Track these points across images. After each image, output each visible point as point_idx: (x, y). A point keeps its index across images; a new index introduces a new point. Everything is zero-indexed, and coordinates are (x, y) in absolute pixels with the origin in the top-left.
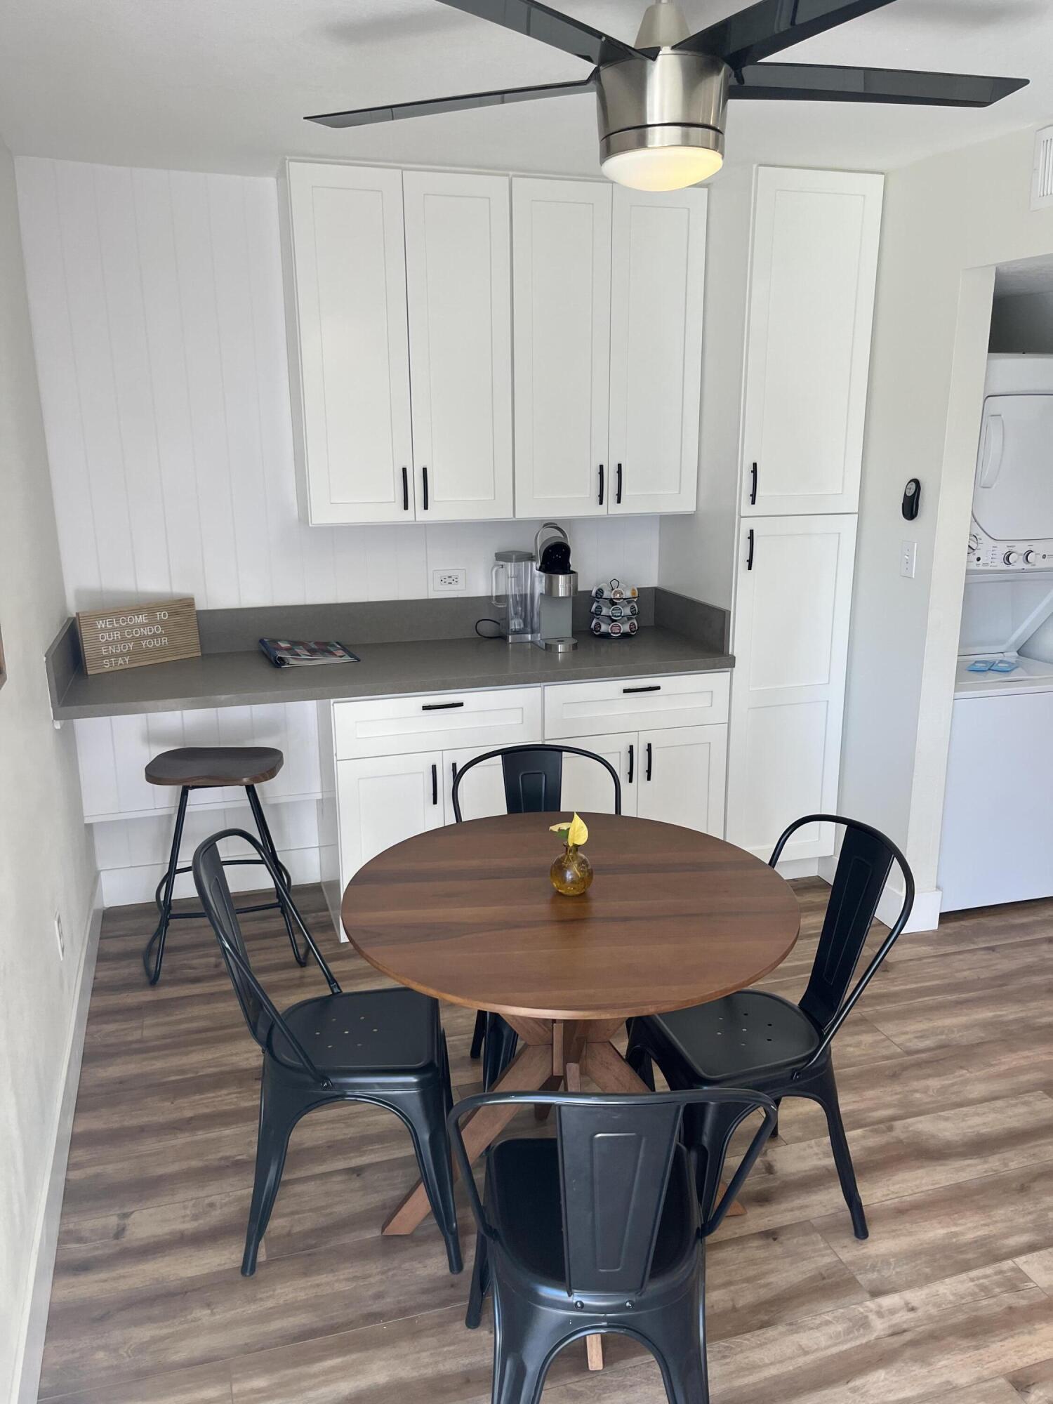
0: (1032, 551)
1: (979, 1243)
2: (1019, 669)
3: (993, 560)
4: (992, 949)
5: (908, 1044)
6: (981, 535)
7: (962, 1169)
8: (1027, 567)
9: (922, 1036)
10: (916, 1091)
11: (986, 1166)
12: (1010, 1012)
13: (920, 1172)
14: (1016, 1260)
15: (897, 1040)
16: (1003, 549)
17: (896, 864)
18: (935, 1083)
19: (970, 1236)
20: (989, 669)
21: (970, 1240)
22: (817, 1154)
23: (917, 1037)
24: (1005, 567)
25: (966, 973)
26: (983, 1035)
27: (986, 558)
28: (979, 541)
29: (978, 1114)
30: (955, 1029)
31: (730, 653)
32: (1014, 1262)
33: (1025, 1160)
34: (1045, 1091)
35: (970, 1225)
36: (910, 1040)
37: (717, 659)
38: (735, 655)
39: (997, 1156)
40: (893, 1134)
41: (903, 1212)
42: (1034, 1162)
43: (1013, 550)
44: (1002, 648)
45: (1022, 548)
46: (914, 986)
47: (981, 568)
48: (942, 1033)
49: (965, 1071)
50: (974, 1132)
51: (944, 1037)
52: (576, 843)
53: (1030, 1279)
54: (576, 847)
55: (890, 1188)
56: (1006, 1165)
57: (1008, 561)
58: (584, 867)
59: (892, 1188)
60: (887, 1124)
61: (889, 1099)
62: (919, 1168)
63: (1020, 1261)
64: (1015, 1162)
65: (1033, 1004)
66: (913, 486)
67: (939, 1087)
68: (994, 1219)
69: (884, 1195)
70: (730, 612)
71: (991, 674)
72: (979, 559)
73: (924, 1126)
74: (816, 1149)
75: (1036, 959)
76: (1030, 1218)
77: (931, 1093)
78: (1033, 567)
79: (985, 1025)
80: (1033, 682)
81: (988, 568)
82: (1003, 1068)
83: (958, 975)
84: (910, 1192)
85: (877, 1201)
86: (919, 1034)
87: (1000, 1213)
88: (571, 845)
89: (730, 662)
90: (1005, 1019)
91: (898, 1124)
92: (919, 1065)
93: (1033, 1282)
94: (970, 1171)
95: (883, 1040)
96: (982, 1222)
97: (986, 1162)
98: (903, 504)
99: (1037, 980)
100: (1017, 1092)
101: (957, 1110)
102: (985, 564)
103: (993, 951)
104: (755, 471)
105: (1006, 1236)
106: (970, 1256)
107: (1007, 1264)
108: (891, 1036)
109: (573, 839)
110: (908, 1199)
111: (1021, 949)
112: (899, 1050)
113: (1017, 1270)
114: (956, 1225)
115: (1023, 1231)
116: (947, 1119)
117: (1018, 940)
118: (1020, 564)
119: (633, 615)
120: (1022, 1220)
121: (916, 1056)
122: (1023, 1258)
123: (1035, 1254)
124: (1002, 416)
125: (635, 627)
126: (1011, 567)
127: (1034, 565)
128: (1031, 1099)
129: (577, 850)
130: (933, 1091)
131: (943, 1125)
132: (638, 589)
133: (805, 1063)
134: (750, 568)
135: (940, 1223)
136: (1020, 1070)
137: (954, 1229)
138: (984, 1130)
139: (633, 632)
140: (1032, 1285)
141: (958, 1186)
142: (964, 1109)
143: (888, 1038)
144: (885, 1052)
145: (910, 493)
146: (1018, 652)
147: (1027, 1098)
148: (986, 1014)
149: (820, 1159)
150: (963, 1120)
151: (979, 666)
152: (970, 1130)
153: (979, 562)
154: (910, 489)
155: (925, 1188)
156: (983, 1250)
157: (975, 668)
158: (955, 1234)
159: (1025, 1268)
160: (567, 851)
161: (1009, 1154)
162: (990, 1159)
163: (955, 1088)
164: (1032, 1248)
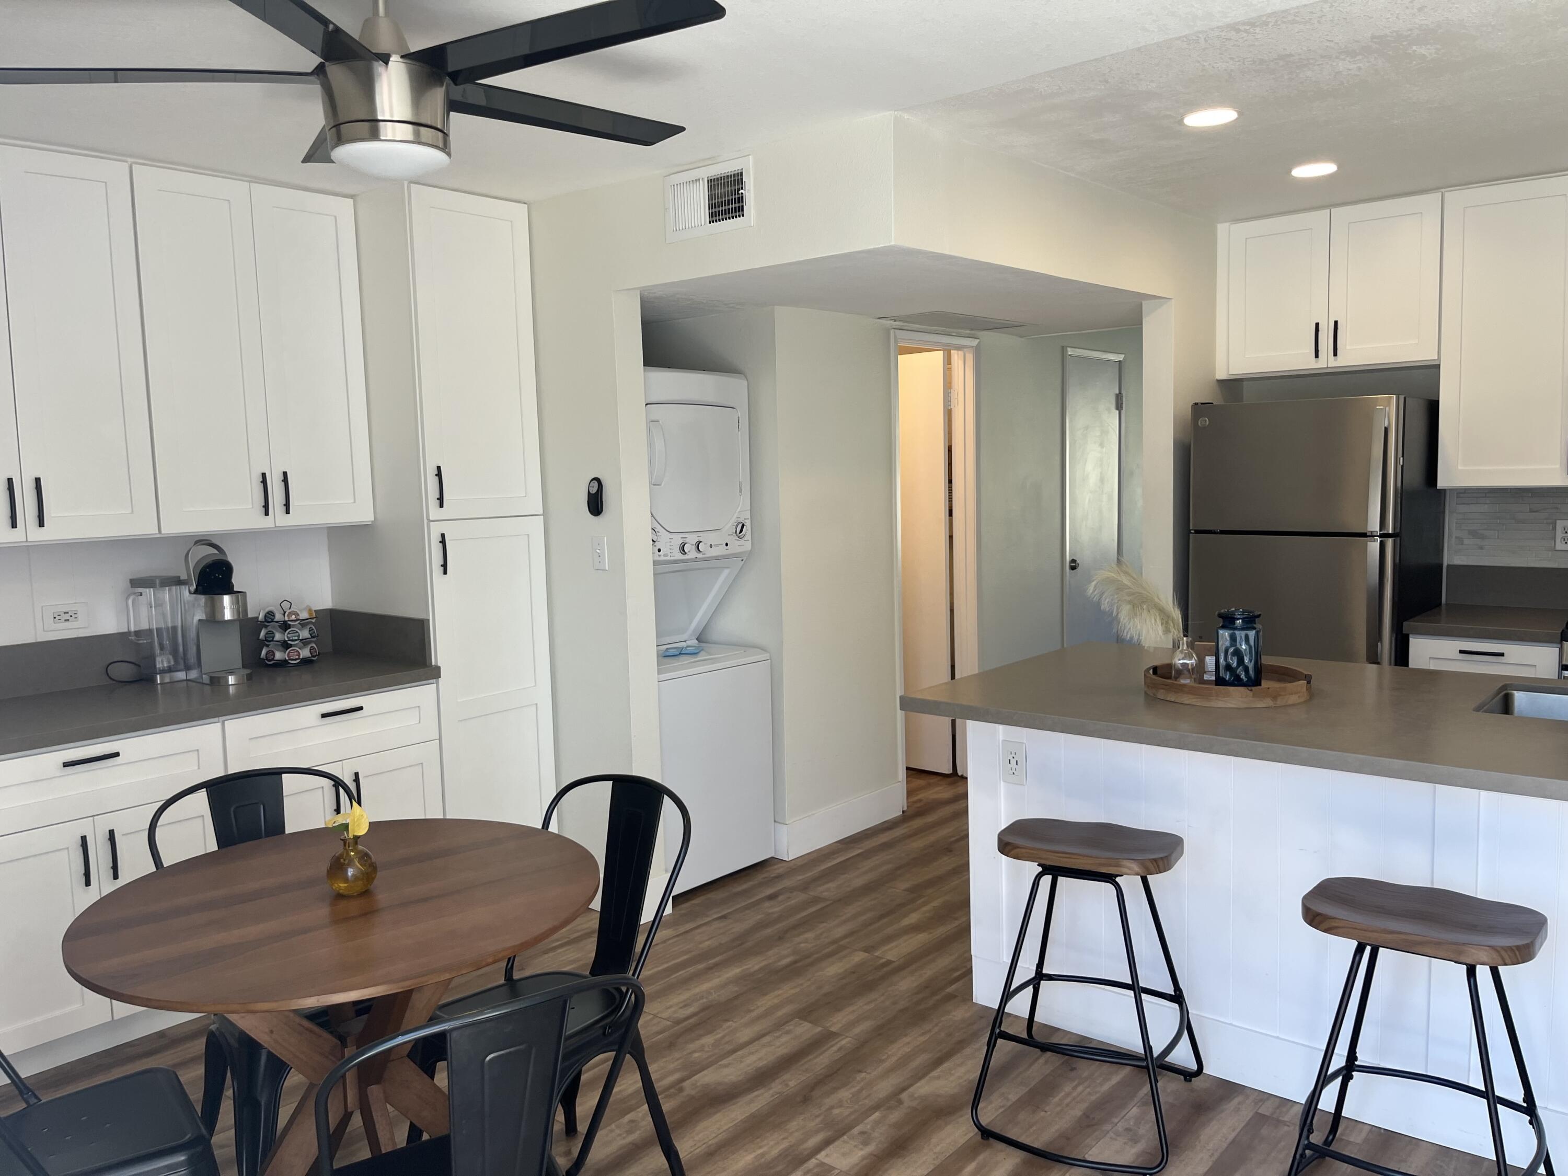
0: (701, 542)
1: (783, 1155)
2: (702, 653)
3: (671, 551)
4: (724, 917)
5: (675, 1015)
6: (659, 528)
7: (752, 1101)
8: (700, 556)
9: (686, 1005)
10: (695, 1052)
11: (771, 1092)
12: (754, 964)
13: (718, 1116)
14: (818, 1156)
15: (665, 1015)
16: (678, 540)
17: (667, 801)
18: (708, 1040)
19: (775, 1152)
20: (680, 654)
21: (776, 1155)
22: (620, 1135)
23: (681, 1008)
24: (680, 557)
25: (707, 943)
26: (736, 989)
27: (665, 550)
28: (658, 534)
29: (753, 1053)
30: (712, 991)
31: (433, 663)
32: (816, 1159)
33: (801, 1076)
34: (800, 1018)
35: (772, 1143)
36: (675, 1012)
37: (421, 671)
38: (439, 665)
39: (777, 1081)
40: (685, 1093)
41: (712, 1154)
42: (808, 1075)
43: (686, 541)
44: (684, 637)
45: (692, 539)
46: (665, 966)
47: (662, 558)
48: (702, 998)
49: (731, 1022)
50: (753, 1069)
51: (705, 1000)
52: (356, 834)
53: (835, 1168)
54: (356, 838)
55: (695, 1139)
56: (787, 1085)
57: (684, 551)
58: (366, 861)
59: (696, 1138)
60: (677, 1087)
61: (672, 1066)
62: (715, 1113)
63: (821, 1156)
64: (792, 1081)
65: (770, 953)
66: (596, 484)
67: (713, 1042)
68: (790, 1131)
69: (691, 1147)
70: (428, 620)
71: (682, 658)
72: (659, 550)
73: (708, 1077)
74: (618, 1131)
75: (763, 916)
76: (819, 1120)
77: (707, 1049)
78: (704, 556)
79: (736, 980)
80: (714, 661)
81: (668, 558)
82: (762, 1009)
83: (701, 946)
84: (714, 1135)
85: (687, 1153)
86: (681, 1005)
87: (793, 1125)
88: (351, 836)
89: (434, 673)
90: (752, 970)
91: (686, 1084)
92: (690, 1029)
93: (837, 1169)
94: (759, 1100)
95: (651, 1020)
96: (781, 1137)
97: (770, 1089)
98: (588, 501)
99: (768, 931)
100: (779, 1026)
101: (734, 1056)
102: (665, 555)
103: (726, 918)
104: (439, 474)
105: (803, 1141)
106: (779, 1168)
107: (813, 1162)
108: (658, 1013)
109: (353, 830)
110: (713, 1141)
111: (747, 912)
112: (669, 1023)
113: (822, 1164)
114: (761, 1147)
115: (817, 1131)
116: (726, 1066)
117: (743, 904)
118: (692, 554)
119: (312, 637)
120: (813, 1124)
121: (685, 1023)
122: (823, 1153)
123: (831, 1147)
124: (660, 422)
125: (316, 652)
126: (686, 557)
127: (704, 554)
128: (791, 1027)
129: (356, 843)
130: (708, 1047)
131: (726, 1071)
132: (315, 611)
133: (613, 1017)
134: (445, 573)
135: (746, 1151)
136: (776, 1007)
137: (760, 1151)
138: (761, 1064)
139: (314, 657)
140: (836, 1172)
141: (753, 1116)
142: (739, 1053)
143: (655, 1016)
144: (655, 1029)
145: (594, 490)
146: (697, 639)
147: (787, 1028)
148: (735, 971)
149: (624, 1138)
150: (741, 1062)
151: (671, 652)
152: (749, 1068)
153: (659, 553)
154: (593, 487)
155: (725, 1128)
156: (790, 1158)
157: (668, 654)
158: (763, 1155)
159: (827, 1161)
160: (345, 845)
161: (787, 1076)
162: (773, 1085)
163: (727, 1039)
164: (827, 1143)
